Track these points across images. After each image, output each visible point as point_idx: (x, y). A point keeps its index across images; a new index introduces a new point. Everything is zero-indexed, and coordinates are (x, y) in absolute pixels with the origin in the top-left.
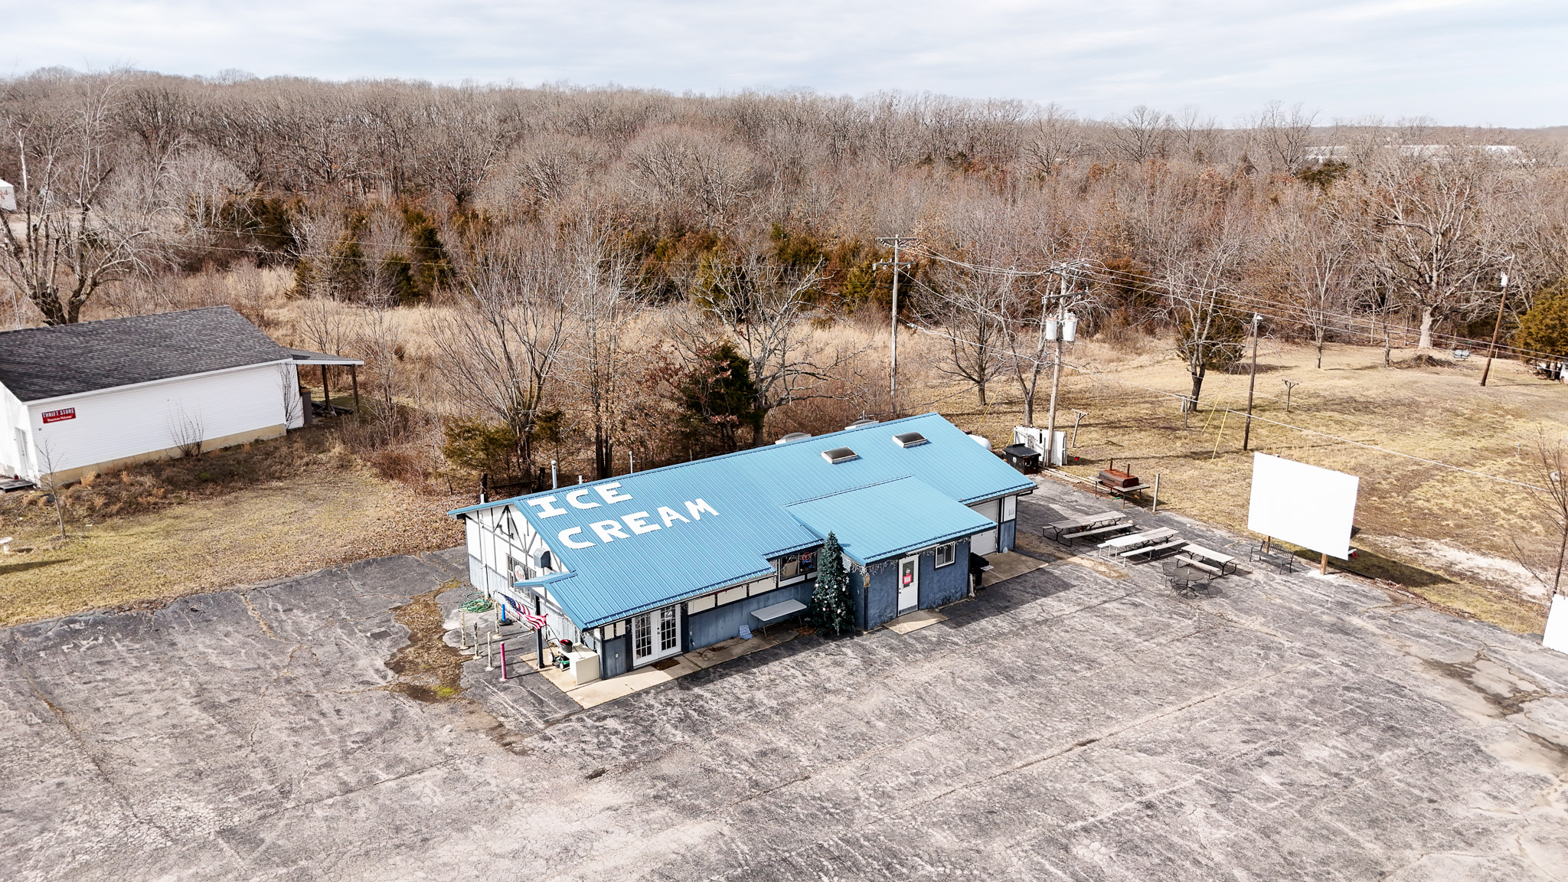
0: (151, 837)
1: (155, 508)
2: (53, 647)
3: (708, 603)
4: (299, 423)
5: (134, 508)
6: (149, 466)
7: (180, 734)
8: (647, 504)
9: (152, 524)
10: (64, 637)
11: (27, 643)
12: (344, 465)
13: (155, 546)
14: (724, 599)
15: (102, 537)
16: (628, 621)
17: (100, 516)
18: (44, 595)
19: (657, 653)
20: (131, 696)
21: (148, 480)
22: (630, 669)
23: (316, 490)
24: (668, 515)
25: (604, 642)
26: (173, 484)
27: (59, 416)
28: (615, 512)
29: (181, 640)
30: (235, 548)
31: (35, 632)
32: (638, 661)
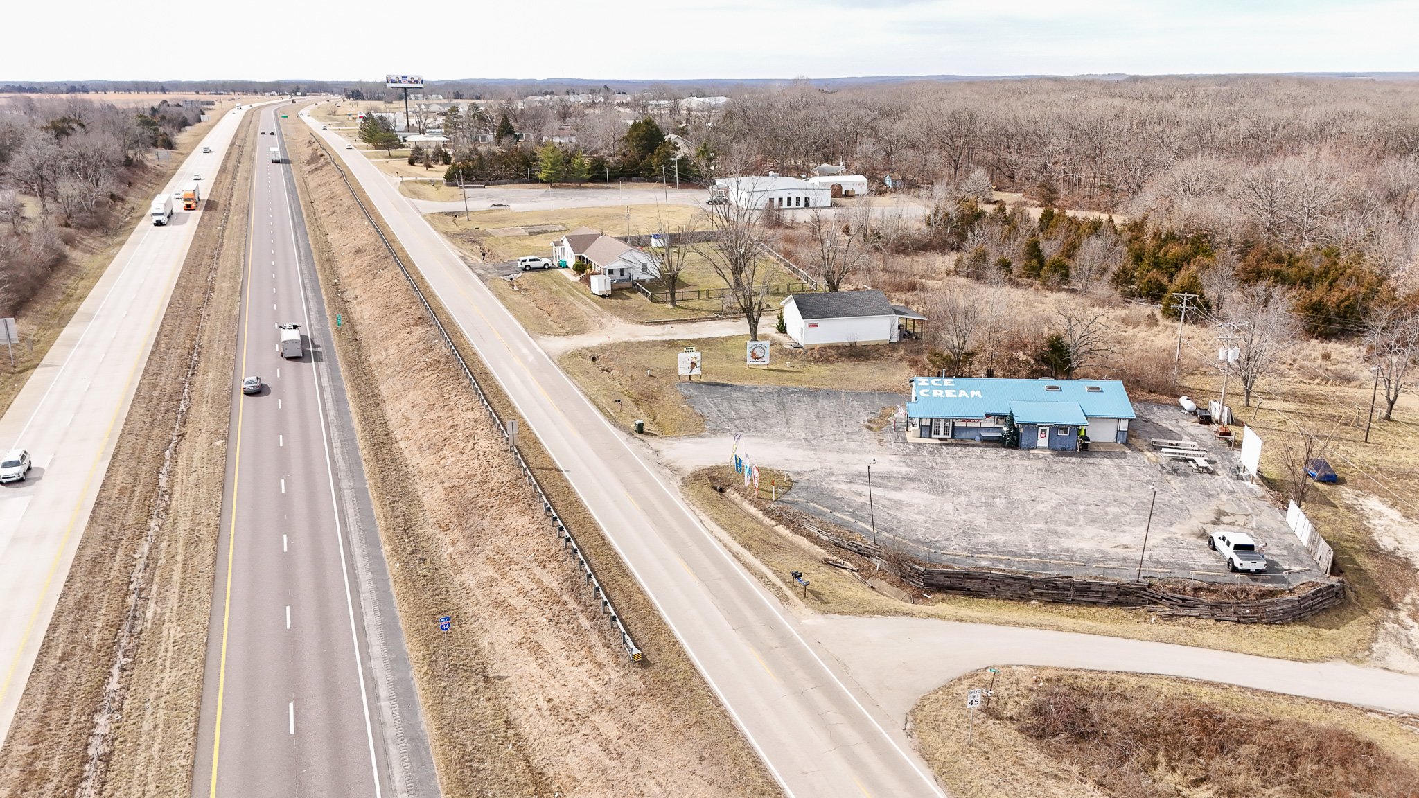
0: (790, 435)
1: (833, 362)
2: (789, 395)
3: (963, 424)
4: (895, 340)
5: (827, 360)
6: (837, 347)
7: (807, 420)
8: (957, 388)
9: (830, 366)
10: (793, 392)
11: (784, 391)
12: (901, 359)
13: (827, 373)
14: (970, 425)
15: (814, 367)
16: (931, 420)
17: (816, 361)
18: (792, 380)
19: (941, 435)
20: (801, 410)
21: (834, 352)
22: (930, 437)
23: (886, 366)
24: (962, 393)
25: (921, 426)
26: (841, 355)
27: (813, 325)
28: (944, 388)
29: (821, 401)
30: (848, 379)
31: (786, 389)
32: (933, 436)
